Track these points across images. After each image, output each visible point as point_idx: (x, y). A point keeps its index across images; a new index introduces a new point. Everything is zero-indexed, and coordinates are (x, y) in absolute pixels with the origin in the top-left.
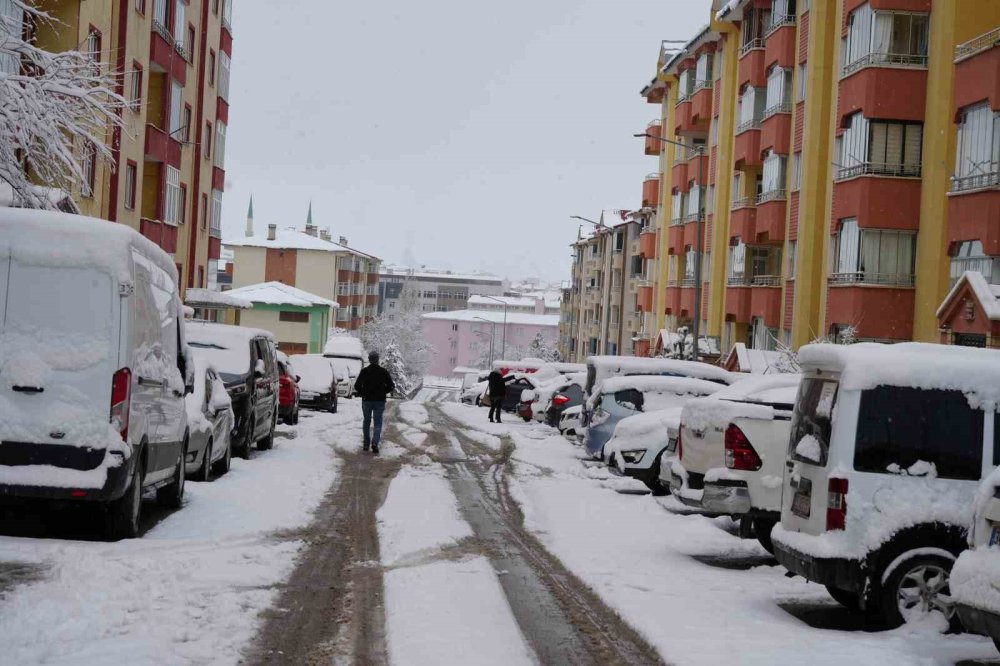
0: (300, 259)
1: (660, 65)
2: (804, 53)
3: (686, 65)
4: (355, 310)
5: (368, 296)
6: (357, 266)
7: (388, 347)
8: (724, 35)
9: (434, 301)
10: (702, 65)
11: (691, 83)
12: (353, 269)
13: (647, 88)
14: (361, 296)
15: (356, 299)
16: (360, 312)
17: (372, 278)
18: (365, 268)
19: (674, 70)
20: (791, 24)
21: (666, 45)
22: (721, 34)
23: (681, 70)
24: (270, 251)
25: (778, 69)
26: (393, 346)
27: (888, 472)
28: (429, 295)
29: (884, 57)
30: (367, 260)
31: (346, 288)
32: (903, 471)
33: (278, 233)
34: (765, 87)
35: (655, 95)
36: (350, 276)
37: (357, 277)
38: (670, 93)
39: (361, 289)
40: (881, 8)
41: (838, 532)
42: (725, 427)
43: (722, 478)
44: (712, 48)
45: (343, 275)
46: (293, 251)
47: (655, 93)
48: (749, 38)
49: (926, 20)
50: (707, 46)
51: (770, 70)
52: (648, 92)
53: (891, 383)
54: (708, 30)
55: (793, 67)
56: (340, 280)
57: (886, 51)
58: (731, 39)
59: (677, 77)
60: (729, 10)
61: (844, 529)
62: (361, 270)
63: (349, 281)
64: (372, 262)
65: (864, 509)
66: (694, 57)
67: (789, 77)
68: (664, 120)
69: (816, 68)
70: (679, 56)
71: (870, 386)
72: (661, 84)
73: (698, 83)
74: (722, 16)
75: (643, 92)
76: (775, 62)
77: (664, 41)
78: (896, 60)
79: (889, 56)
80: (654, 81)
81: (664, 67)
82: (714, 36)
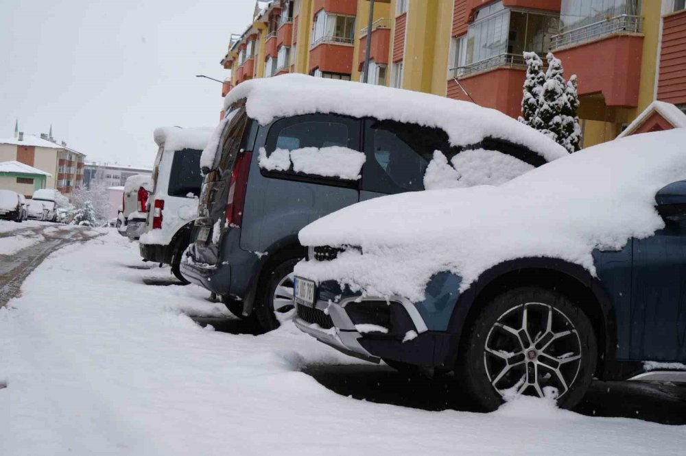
0: (37, 151)
1: (230, 47)
2: (295, 39)
3: (242, 47)
4: (68, 183)
5: (77, 175)
6: (71, 158)
7: (85, 203)
8: (260, 30)
9: (118, 181)
10: (249, 47)
11: (244, 56)
12: (68, 159)
13: (223, 60)
14: (73, 175)
15: (69, 176)
16: (72, 184)
17: (80, 165)
18: (76, 159)
19: (236, 50)
20: (290, 22)
21: (233, 37)
22: (259, 29)
23: (239, 50)
24: (20, 147)
25: (283, 47)
26: (89, 202)
27: (187, 197)
28: (116, 177)
29: (330, 39)
30: (77, 155)
31: (63, 169)
32: (196, 197)
33: (24, 137)
34: (277, 57)
35: (228, 64)
36: (65, 162)
37: (70, 164)
38: (235, 63)
39: (73, 170)
40: (330, 11)
41: (158, 230)
42: (138, 189)
43: (135, 217)
44: (254, 37)
45: (61, 162)
46: (32, 148)
47: (228, 63)
48: (271, 30)
49: (353, 20)
50: (251, 36)
51: (279, 47)
52: (224, 62)
53: (191, 148)
54: (251, 27)
55: (290, 46)
56: (60, 165)
57: (332, 35)
58: (264, 32)
59: (238, 54)
60: (261, 16)
61: (161, 228)
62: (73, 160)
63: (65, 166)
64: (80, 156)
65: (173, 219)
66: (245, 43)
67: (288, 51)
68: (232, 78)
69: (301, 46)
70: (238, 42)
71: (179, 149)
72: (230, 58)
73: (247, 56)
74: (258, 19)
75: (221, 63)
76: (281, 43)
77: (232, 35)
78: (337, 40)
79: (333, 38)
80: (227, 56)
81: (231, 49)
82: (255, 31)
